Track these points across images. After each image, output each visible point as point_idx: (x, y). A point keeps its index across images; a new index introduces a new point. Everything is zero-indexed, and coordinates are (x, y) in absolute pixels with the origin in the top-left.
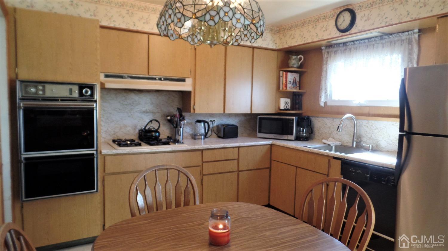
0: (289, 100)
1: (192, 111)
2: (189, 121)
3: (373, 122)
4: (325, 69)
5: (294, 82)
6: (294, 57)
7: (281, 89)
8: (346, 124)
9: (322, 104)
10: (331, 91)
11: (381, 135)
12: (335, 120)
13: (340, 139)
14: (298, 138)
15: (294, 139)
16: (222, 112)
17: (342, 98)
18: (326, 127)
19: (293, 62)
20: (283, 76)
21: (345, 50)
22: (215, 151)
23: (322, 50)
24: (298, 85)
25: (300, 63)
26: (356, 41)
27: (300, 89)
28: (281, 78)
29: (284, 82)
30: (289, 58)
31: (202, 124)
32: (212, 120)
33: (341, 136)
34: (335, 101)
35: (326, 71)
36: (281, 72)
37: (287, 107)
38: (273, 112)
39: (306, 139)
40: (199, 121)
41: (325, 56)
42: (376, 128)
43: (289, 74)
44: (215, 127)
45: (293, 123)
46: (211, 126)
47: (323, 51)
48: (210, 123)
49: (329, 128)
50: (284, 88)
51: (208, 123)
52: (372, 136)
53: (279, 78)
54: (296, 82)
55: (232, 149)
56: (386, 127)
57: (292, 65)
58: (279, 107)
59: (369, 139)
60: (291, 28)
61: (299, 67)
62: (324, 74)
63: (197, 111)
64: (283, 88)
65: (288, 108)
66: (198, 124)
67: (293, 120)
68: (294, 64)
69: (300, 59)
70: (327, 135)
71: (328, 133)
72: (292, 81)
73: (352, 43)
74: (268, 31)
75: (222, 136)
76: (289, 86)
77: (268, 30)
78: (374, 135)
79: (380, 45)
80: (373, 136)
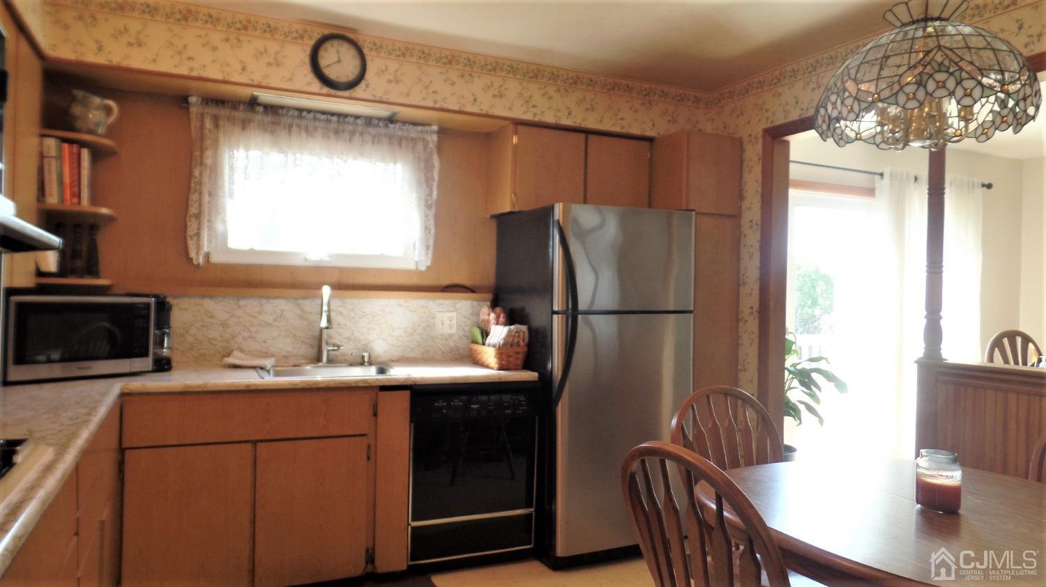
3: (355, 301)
8: (282, 311)
9: (200, 260)
11: (374, 329)
12: (242, 303)
13: (261, 352)
15: (150, 369)
18: (212, 324)
23: (188, 104)
25: (110, 121)
26: (309, 111)
33: (265, 342)
42: (362, 314)
49: (224, 325)
52: (353, 334)
56: (384, 312)
59: (346, 340)
67: (148, 306)
70: (215, 345)
71: (219, 339)
78: (359, 331)
80: (355, 333)
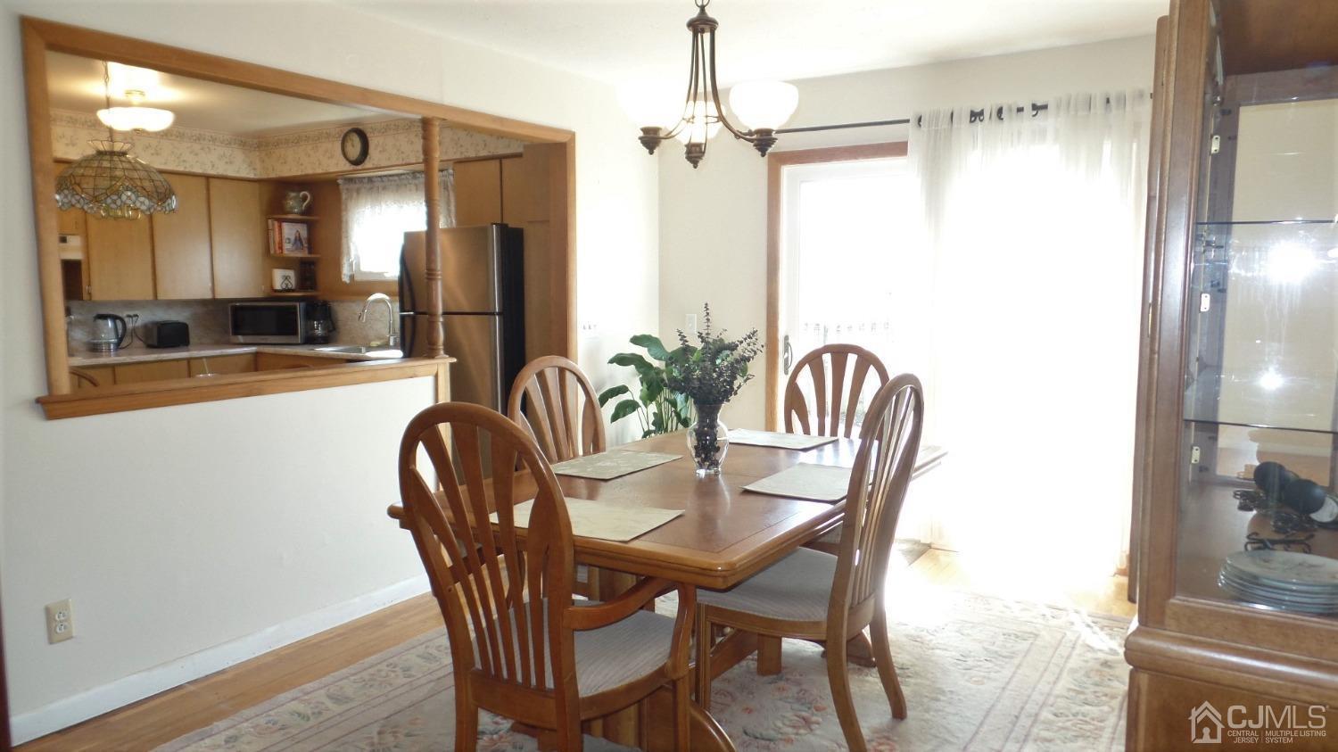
0: (291, 273)
1: (85, 296)
2: (79, 317)
4: (344, 219)
5: (298, 239)
6: (293, 194)
7: (272, 252)
9: (346, 279)
10: (358, 257)
14: (311, 340)
15: (300, 341)
16: (151, 297)
17: (375, 270)
19: (291, 203)
20: (273, 230)
21: (371, 188)
22: (141, 367)
23: (338, 185)
24: (306, 245)
25: (305, 204)
27: (310, 253)
28: (271, 233)
29: (277, 239)
30: (284, 197)
31: (110, 323)
32: (131, 313)
34: (365, 273)
35: (347, 222)
36: (270, 221)
37: (287, 285)
38: (260, 295)
39: (326, 341)
40: (104, 317)
41: (344, 197)
43: (286, 226)
44: (138, 328)
45: (295, 314)
46: (130, 326)
47: (341, 187)
48: (126, 320)
50: (278, 251)
51: (122, 320)
53: (267, 231)
54: (300, 240)
55: (175, 363)
57: (288, 210)
58: (272, 287)
60: (277, 144)
61: (302, 213)
62: (344, 225)
63: (97, 296)
64: (275, 251)
65: (290, 286)
66: (100, 322)
67: (295, 307)
68: (292, 208)
69: (305, 198)
72: (293, 238)
73: (379, 179)
74: (236, 146)
75: (155, 343)
76: (287, 246)
77: (235, 144)
79: (413, 187)
